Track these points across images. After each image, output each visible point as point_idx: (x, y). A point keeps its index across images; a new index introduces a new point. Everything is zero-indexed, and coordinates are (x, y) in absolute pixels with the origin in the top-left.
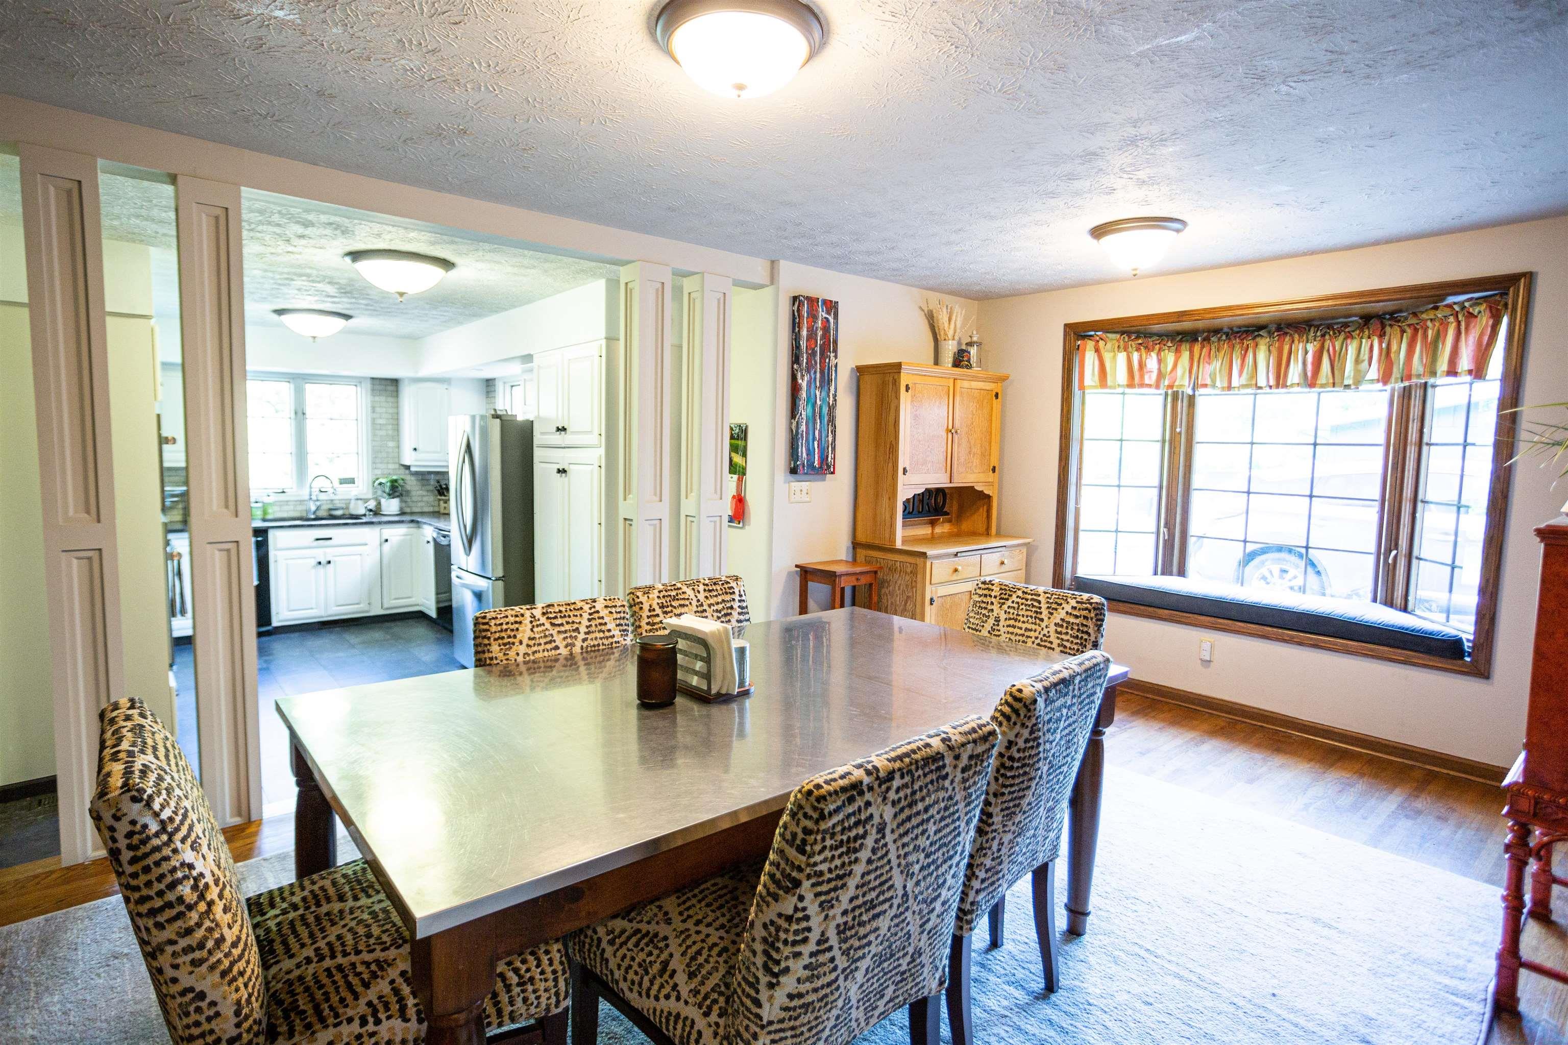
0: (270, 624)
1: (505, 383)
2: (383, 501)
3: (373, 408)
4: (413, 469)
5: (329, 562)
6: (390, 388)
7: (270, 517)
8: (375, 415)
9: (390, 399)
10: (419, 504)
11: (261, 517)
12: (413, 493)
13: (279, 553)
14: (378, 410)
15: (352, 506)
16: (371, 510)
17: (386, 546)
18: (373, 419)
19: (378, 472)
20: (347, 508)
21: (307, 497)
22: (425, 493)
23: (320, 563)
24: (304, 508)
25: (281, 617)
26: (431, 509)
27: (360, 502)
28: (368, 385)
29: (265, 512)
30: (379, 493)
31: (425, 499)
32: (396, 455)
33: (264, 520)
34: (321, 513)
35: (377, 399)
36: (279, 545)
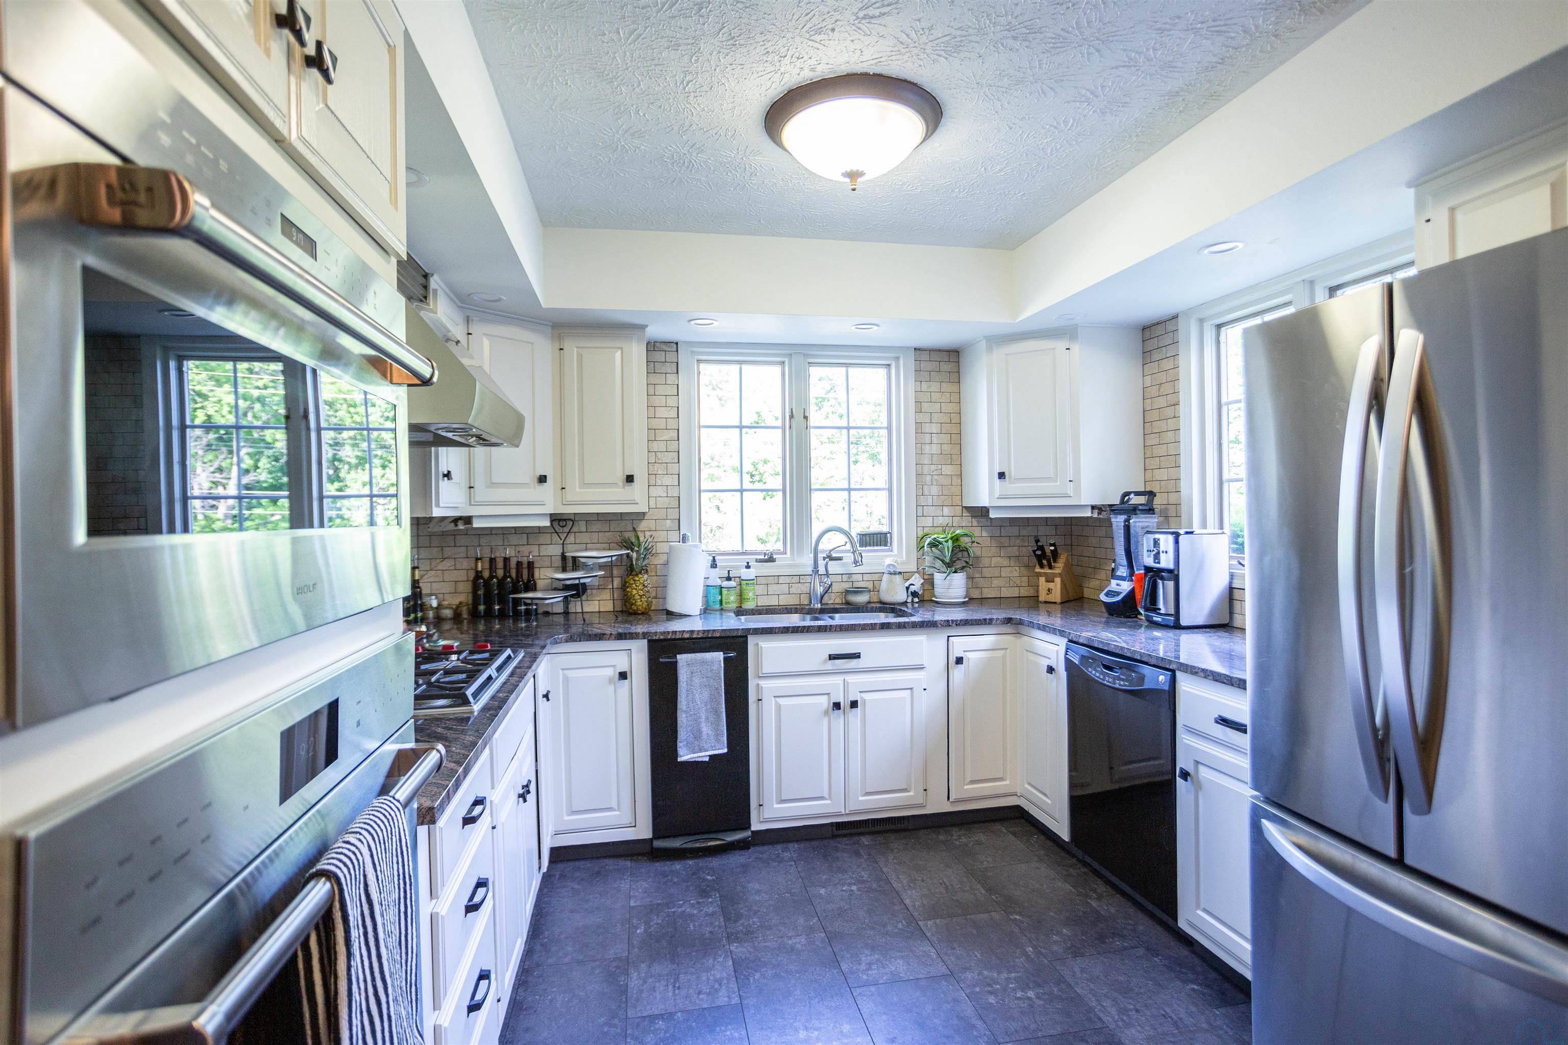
0: (747, 826)
1: (1201, 321)
2: (938, 578)
3: (918, 403)
4: (993, 515)
5: (854, 704)
6: (946, 367)
7: (749, 605)
8: (922, 418)
9: (946, 387)
10: (996, 582)
11: (734, 606)
12: (985, 562)
13: (764, 683)
14: (926, 407)
15: (884, 585)
16: (914, 594)
17: (958, 673)
18: (918, 424)
19: (928, 522)
20: (876, 590)
21: (809, 570)
22: (1006, 562)
23: (837, 706)
24: (804, 588)
25: (767, 814)
26: (1015, 592)
27: (898, 578)
28: (907, 364)
29: (741, 597)
30: (928, 560)
31: (1005, 572)
32: (957, 490)
33: (739, 612)
34: (833, 599)
35: (925, 386)
36: (766, 669)
